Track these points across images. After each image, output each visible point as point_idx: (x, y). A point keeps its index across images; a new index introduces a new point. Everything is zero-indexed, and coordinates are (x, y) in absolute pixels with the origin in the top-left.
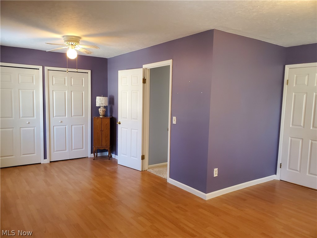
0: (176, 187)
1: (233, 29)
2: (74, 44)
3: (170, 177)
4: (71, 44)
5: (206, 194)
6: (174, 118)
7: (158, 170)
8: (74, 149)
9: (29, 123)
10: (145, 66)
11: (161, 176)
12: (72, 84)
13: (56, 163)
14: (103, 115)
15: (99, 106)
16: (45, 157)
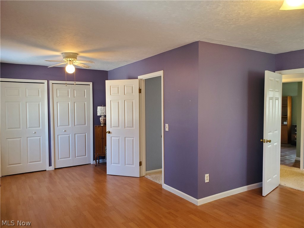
0: (170, 192)
1: (217, 40)
2: (72, 60)
3: (165, 183)
4: (69, 60)
5: (198, 199)
6: (167, 125)
7: (155, 176)
8: (77, 156)
9: (35, 133)
10: (139, 77)
11: (157, 182)
12: (75, 96)
13: (60, 170)
14: (104, 124)
15: (100, 115)
16: (50, 165)
